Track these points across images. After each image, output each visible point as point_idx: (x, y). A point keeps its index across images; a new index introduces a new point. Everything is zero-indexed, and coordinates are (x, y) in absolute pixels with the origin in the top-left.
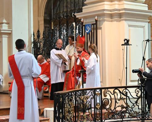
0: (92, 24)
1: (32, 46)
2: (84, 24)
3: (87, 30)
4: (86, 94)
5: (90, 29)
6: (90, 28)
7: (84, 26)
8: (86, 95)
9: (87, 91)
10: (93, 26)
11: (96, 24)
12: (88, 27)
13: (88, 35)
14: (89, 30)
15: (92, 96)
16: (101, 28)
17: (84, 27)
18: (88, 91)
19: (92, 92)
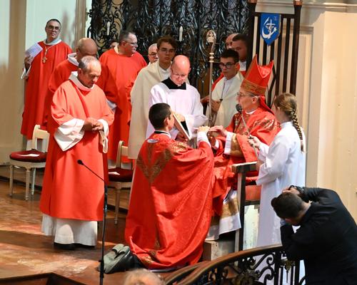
0: (283, 16)
1: (88, 24)
2: (256, 11)
3: (267, 33)
4: (252, 267)
5: (275, 29)
6: (277, 26)
7: (259, 15)
8: (250, 269)
9: (254, 258)
10: (285, 20)
11: (297, 16)
12: (269, 22)
13: (269, 48)
14: (271, 34)
15: (268, 272)
16: (309, 31)
17: (256, 18)
18: (257, 258)
19: (270, 259)
